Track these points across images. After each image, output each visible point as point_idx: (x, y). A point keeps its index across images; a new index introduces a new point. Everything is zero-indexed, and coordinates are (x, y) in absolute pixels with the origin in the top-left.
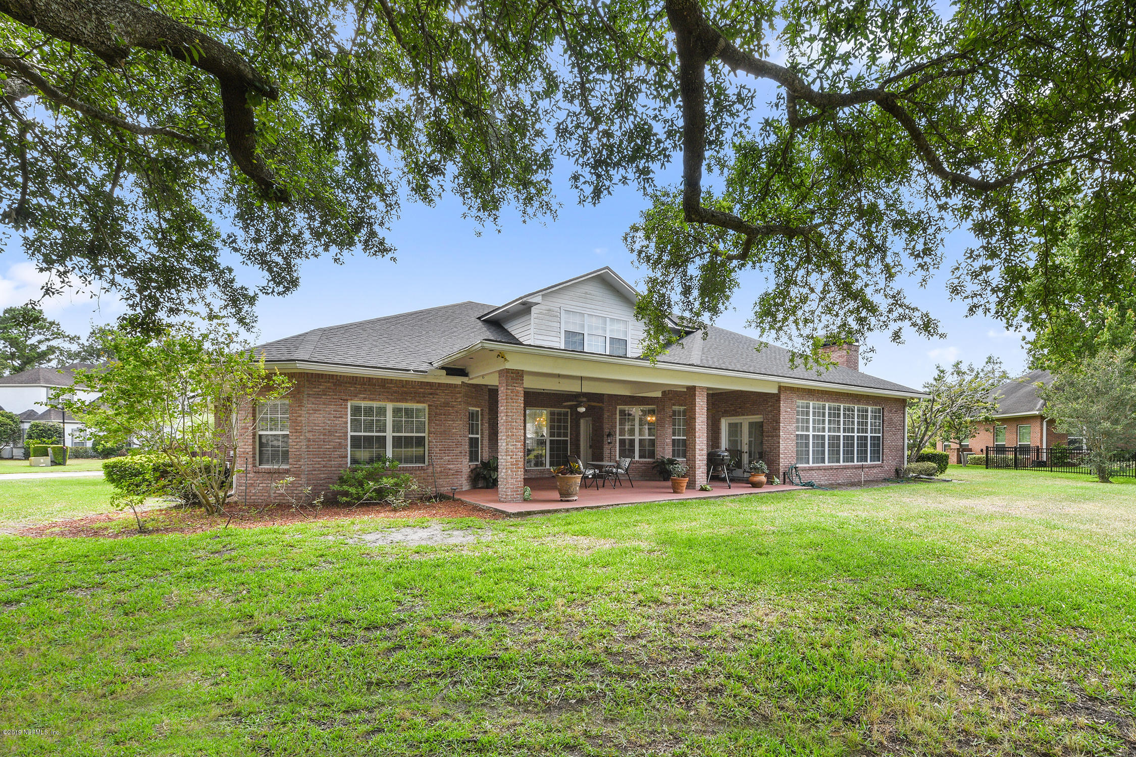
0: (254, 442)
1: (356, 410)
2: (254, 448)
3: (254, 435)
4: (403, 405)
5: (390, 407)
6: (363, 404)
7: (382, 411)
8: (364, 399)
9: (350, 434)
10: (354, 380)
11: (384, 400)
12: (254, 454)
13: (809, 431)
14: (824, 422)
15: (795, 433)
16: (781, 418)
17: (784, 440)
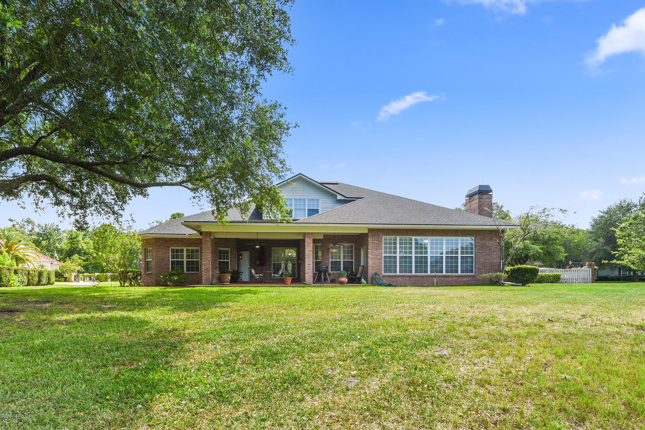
0: (145, 263)
1: (173, 251)
2: (145, 266)
3: (145, 261)
4: (190, 248)
5: (185, 249)
6: (175, 248)
7: (182, 251)
8: (175, 246)
9: (171, 260)
10: (171, 239)
11: (182, 247)
12: (145, 268)
13: (396, 254)
14: (411, 248)
15: (383, 255)
16: (369, 247)
17: (372, 259)
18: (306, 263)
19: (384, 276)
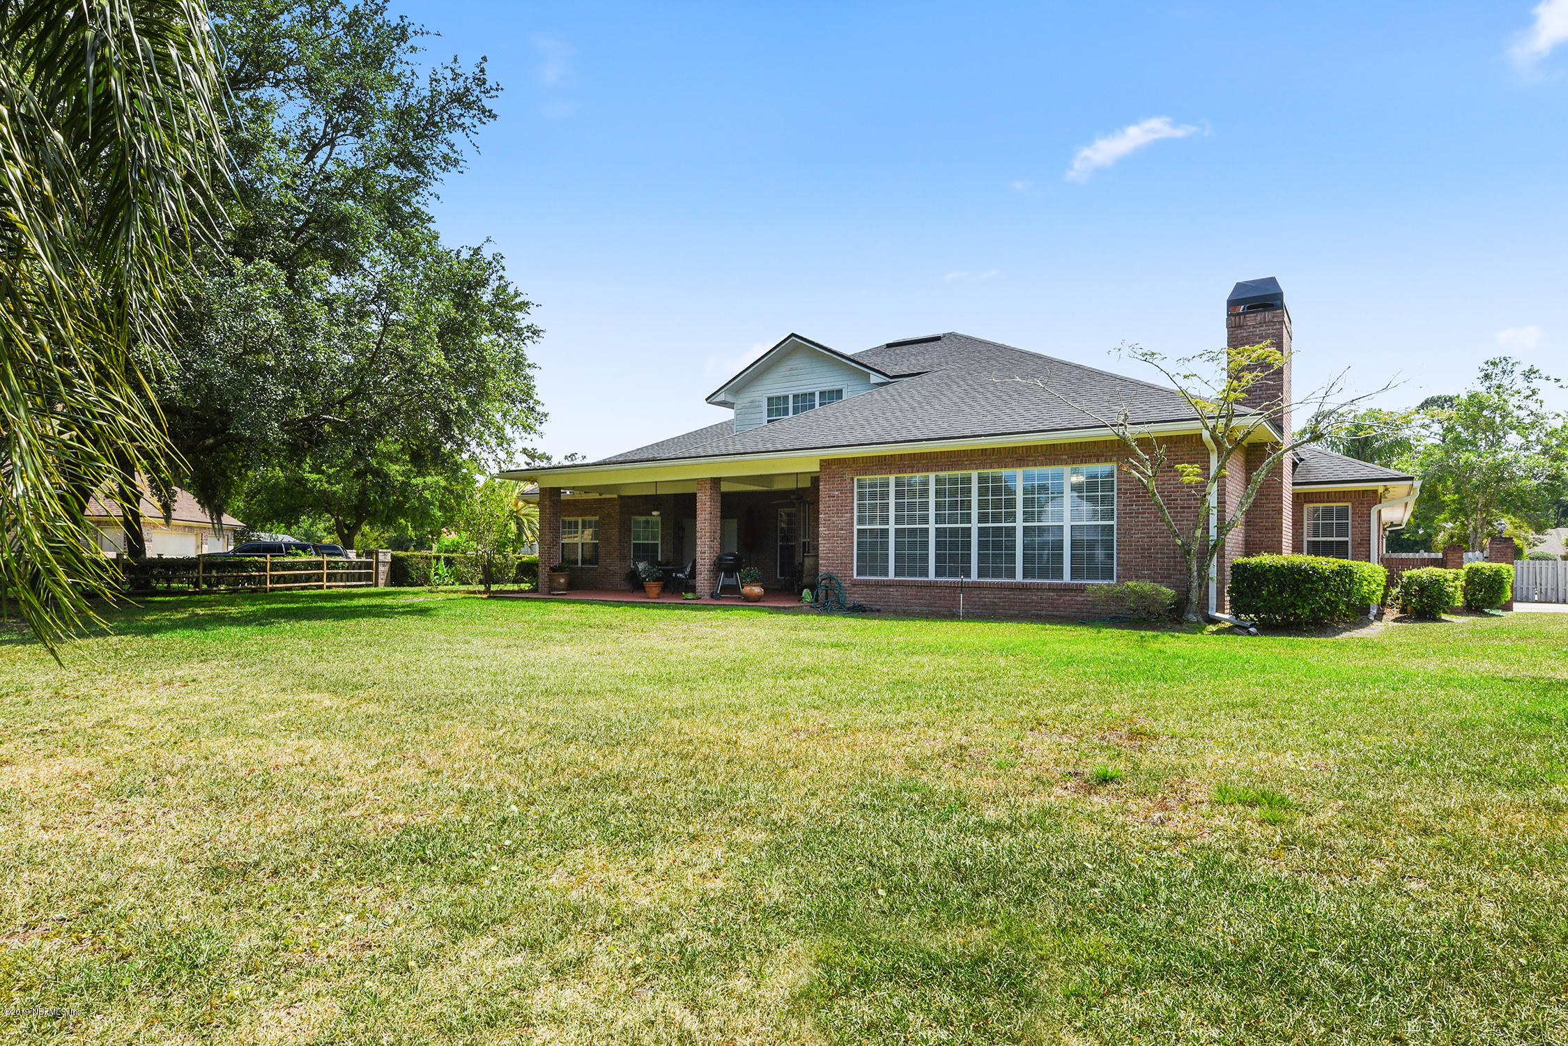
1: (565, 524)
4: (587, 519)
5: (580, 520)
6: (567, 519)
7: (576, 524)
8: (566, 516)
9: (561, 542)
11: (575, 516)
13: (888, 524)
14: (925, 506)
15: (856, 527)
16: (821, 507)
17: (828, 538)
18: (699, 549)
19: (855, 584)
